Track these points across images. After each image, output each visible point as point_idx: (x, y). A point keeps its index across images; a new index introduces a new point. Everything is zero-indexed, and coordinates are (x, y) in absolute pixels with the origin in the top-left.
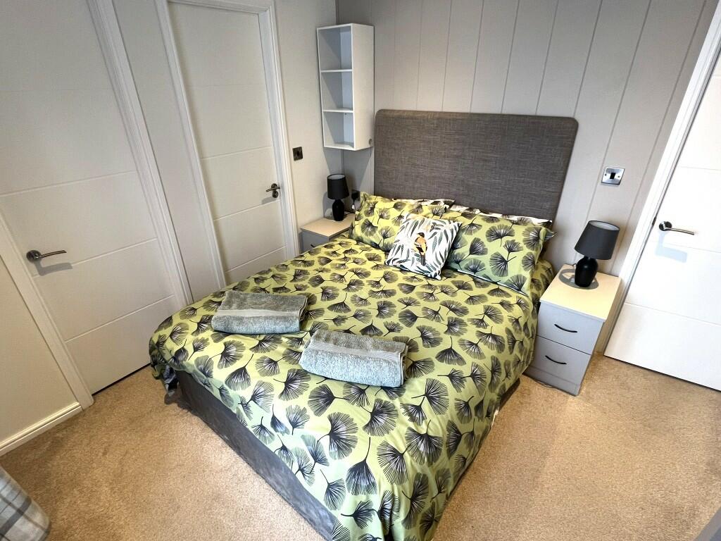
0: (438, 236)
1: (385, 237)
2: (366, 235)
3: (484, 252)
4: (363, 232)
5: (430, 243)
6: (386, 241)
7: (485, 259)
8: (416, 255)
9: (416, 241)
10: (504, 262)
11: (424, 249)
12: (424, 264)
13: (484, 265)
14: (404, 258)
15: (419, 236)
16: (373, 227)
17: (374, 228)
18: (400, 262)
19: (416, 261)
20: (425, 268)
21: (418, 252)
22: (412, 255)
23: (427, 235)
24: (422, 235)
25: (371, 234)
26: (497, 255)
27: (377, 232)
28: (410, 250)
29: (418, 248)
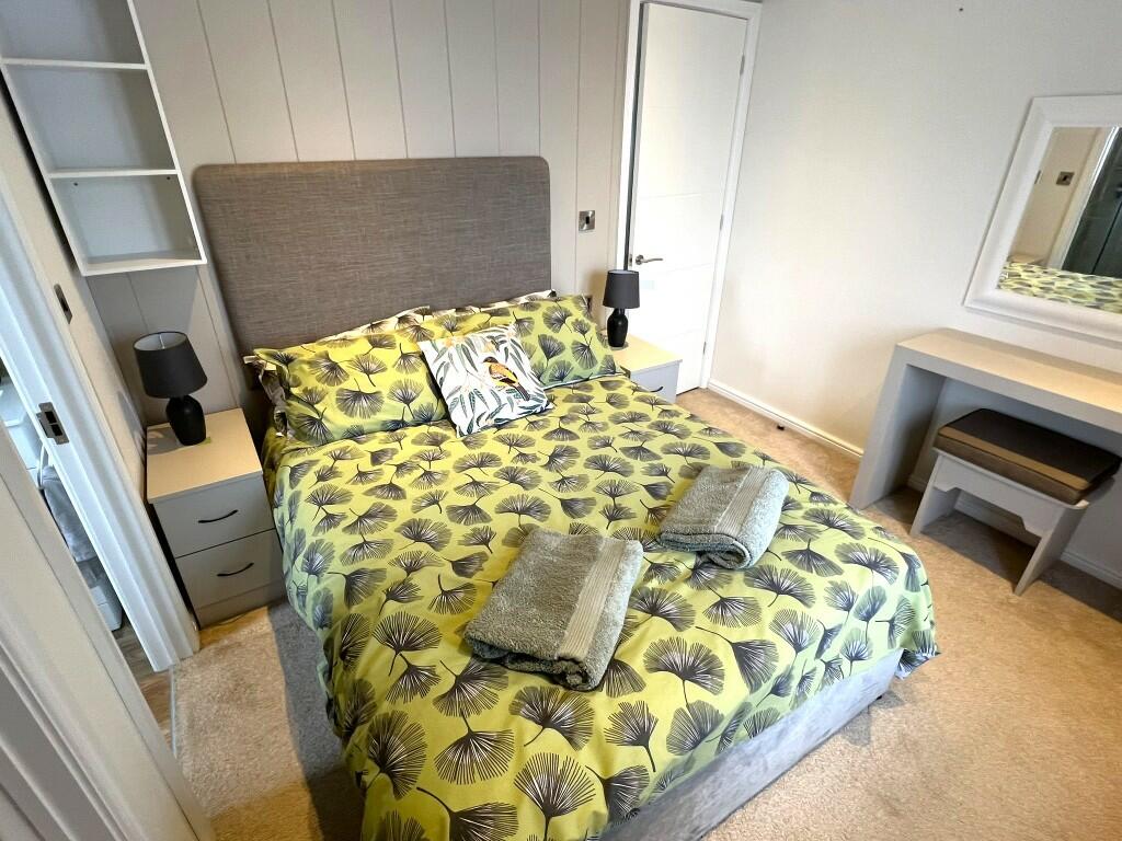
0: (511, 350)
1: (407, 400)
2: (364, 415)
3: (561, 349)
4: (351, 415)
5: (511, 364)
6: (415, 405)
7: (567, 356)
8: (509, 391)
9: (491, 373)
10: (586, 348)
11: (513, 378)
12: (527, 398)
13: (569, 364)
14: (493, 406)
15: (488, 364)
16: (367, 396)
17: (373, 397)
18: (491, 416)
19: (515, 401)
20: (531, 403)
21: (508, 387)
22: (503, 396)
23: (500, 356)
24: (491, 360)
25: (374, 411)
26: (575, 343)
27: (386, 400)
28: (496, 391)
29: (503, 381)
